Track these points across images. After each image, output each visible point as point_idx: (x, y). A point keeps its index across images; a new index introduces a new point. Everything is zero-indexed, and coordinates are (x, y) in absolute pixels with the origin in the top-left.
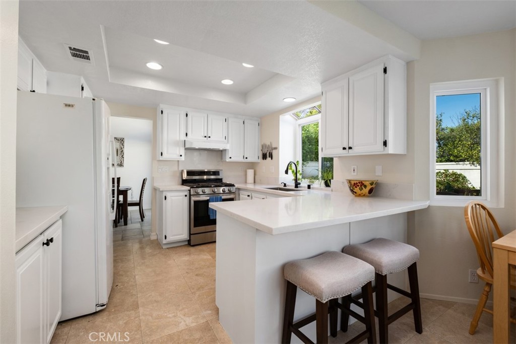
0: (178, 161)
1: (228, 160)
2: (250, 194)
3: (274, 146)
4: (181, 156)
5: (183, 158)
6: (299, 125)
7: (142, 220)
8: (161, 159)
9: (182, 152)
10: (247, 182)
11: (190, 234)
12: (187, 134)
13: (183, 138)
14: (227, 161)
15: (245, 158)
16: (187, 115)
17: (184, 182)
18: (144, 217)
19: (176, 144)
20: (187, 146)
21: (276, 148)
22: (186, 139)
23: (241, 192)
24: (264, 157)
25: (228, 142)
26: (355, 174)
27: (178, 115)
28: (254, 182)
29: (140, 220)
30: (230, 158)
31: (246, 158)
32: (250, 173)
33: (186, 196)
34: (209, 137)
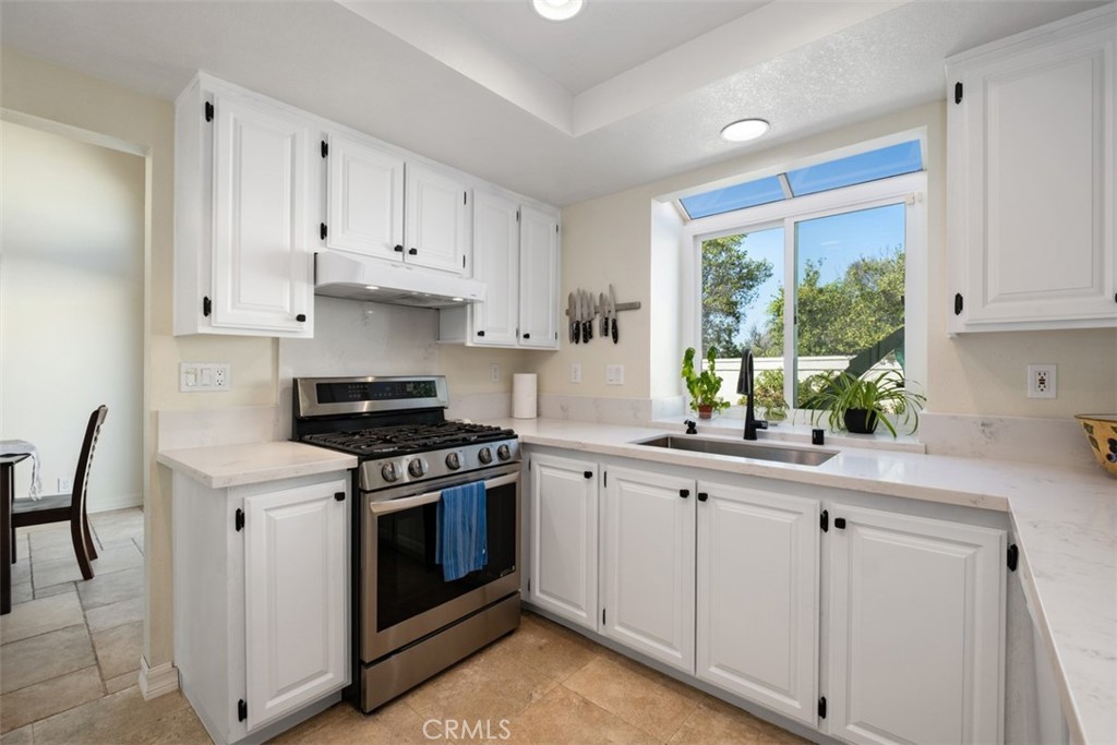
0: (276, 341)
1: (471, 340)
2: (592, 466)
3: (622, 299)
4: (301, 318)
5: (308, 330)
6: (695, 237)
7: (87, 574)
8: (202, 330)
9: (307, 305)
10: (516, 415)
11: (357, 663)
12: (324, 231)
13: (310, 242)
14: (469, 344)
15: (522, 335)
16: (325, 149)
17: (305, 429)
18: (94, 556)
19: (278, 264)
20: (323, 280)
21: (634, 306)
22: (321, 250)
23: (538, 459)
24: (581, 332)
25: (472, 275)
26: (1050, 392)
27: (288, 141)
28: (538, 415)
29: (78, 574)
30: (481, 334)
31: (527, 336)
32: (526, 384)
33: (340, 496)
34: (413, 252)
